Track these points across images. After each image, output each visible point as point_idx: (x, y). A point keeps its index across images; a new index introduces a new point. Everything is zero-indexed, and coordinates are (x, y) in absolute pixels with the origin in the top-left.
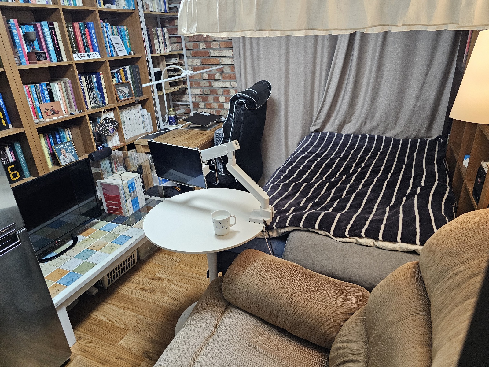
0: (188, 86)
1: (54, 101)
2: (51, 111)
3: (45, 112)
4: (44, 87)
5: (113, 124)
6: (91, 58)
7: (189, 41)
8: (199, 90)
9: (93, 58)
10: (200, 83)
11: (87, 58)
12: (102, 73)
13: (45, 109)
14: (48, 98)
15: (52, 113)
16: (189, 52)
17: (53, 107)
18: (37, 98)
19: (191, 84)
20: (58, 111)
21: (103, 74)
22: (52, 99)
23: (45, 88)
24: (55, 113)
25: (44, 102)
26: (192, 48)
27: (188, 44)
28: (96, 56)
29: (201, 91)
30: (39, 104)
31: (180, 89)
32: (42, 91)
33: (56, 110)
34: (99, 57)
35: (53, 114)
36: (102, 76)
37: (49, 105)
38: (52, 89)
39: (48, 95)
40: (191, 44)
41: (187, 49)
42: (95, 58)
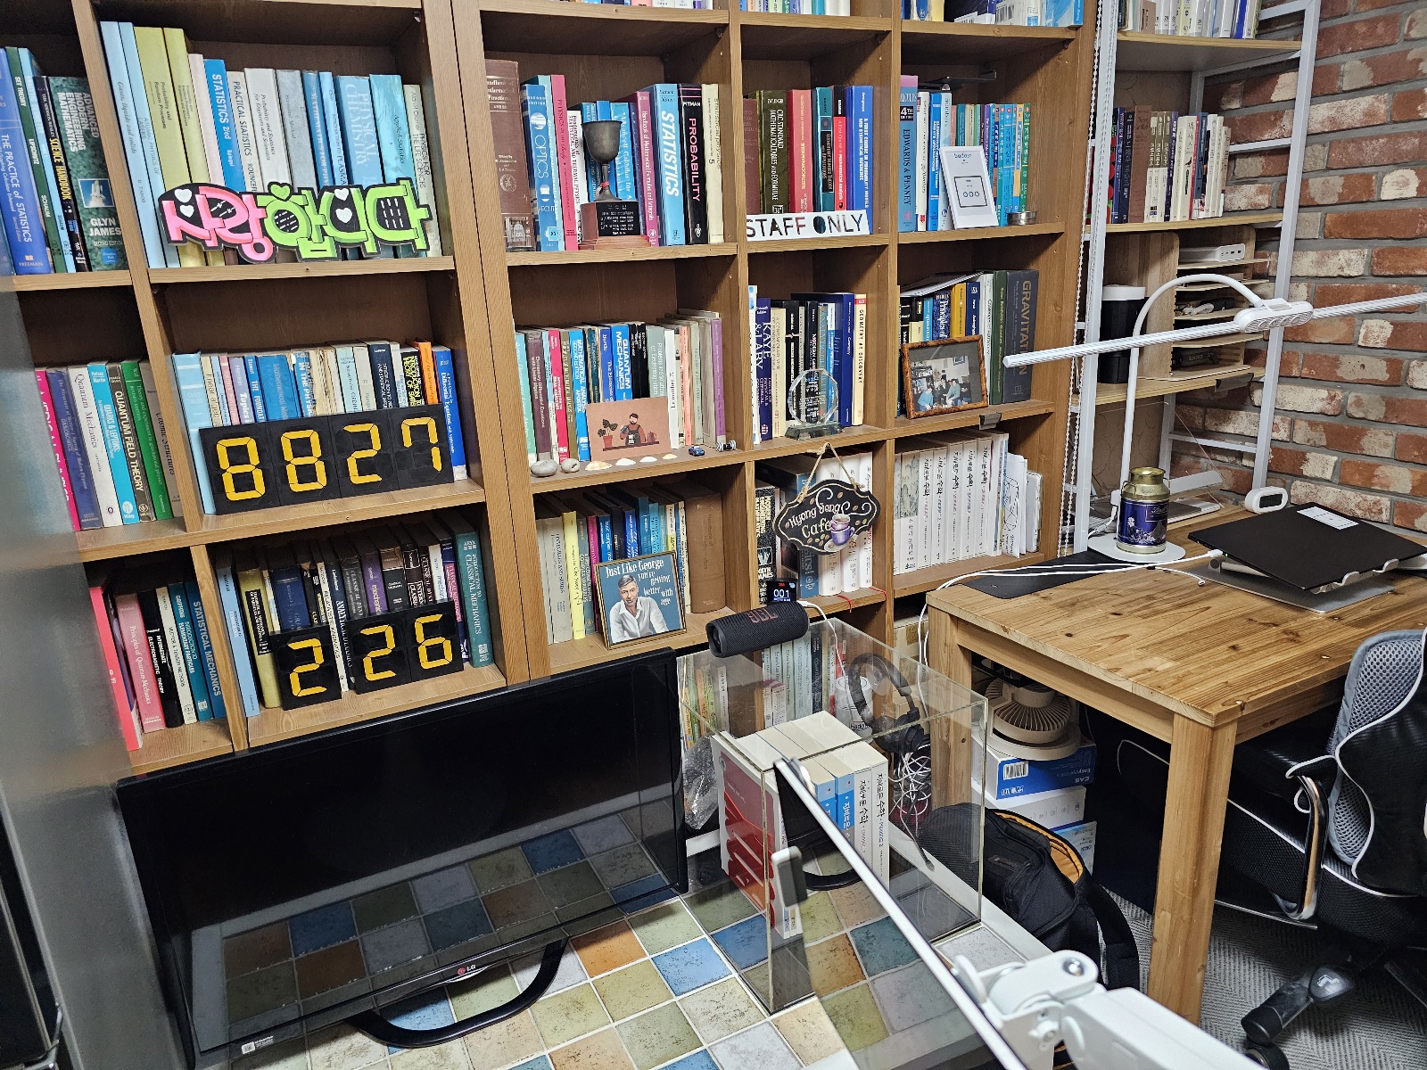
0: (1270, 373)
1: (647, 394)
2: (624, 431)
3: (601, 433)
4: (619, 341)
5: (855, 508)
6: (827, 234)
7: (1328, 169)
8: (1324, 393)
9: (835, 233)
10: (1335, 363)
11: (809, 232)
12: (864, 296)
13: (606, 423)
14: (625, 380)
15: (628, 439)
16: (1315, 217)
17: (634, 420)
18: (583, 380)
19: (1285, 363)
20: (652, 435)
21: (867, 302)
22: (641, 388)
23: (622, 345)
24: (638, 443)
25: (607, 396)
26: (1335, 199)
27: (1316, 184)
28: (851, 224)
29: (1333, 398)
30: (589, 402)
31: (1219, 381)
32: (611, 355)
33: (646, 430)
34: (865, 230)
35: (628, 446)
36: (860, 309)
37: (621, 410)
38: (651, 347)
39: (629, 370)
40: (1336, 181)
41: (1305, 205)
42: (843, 233)
